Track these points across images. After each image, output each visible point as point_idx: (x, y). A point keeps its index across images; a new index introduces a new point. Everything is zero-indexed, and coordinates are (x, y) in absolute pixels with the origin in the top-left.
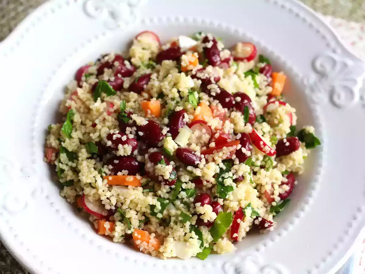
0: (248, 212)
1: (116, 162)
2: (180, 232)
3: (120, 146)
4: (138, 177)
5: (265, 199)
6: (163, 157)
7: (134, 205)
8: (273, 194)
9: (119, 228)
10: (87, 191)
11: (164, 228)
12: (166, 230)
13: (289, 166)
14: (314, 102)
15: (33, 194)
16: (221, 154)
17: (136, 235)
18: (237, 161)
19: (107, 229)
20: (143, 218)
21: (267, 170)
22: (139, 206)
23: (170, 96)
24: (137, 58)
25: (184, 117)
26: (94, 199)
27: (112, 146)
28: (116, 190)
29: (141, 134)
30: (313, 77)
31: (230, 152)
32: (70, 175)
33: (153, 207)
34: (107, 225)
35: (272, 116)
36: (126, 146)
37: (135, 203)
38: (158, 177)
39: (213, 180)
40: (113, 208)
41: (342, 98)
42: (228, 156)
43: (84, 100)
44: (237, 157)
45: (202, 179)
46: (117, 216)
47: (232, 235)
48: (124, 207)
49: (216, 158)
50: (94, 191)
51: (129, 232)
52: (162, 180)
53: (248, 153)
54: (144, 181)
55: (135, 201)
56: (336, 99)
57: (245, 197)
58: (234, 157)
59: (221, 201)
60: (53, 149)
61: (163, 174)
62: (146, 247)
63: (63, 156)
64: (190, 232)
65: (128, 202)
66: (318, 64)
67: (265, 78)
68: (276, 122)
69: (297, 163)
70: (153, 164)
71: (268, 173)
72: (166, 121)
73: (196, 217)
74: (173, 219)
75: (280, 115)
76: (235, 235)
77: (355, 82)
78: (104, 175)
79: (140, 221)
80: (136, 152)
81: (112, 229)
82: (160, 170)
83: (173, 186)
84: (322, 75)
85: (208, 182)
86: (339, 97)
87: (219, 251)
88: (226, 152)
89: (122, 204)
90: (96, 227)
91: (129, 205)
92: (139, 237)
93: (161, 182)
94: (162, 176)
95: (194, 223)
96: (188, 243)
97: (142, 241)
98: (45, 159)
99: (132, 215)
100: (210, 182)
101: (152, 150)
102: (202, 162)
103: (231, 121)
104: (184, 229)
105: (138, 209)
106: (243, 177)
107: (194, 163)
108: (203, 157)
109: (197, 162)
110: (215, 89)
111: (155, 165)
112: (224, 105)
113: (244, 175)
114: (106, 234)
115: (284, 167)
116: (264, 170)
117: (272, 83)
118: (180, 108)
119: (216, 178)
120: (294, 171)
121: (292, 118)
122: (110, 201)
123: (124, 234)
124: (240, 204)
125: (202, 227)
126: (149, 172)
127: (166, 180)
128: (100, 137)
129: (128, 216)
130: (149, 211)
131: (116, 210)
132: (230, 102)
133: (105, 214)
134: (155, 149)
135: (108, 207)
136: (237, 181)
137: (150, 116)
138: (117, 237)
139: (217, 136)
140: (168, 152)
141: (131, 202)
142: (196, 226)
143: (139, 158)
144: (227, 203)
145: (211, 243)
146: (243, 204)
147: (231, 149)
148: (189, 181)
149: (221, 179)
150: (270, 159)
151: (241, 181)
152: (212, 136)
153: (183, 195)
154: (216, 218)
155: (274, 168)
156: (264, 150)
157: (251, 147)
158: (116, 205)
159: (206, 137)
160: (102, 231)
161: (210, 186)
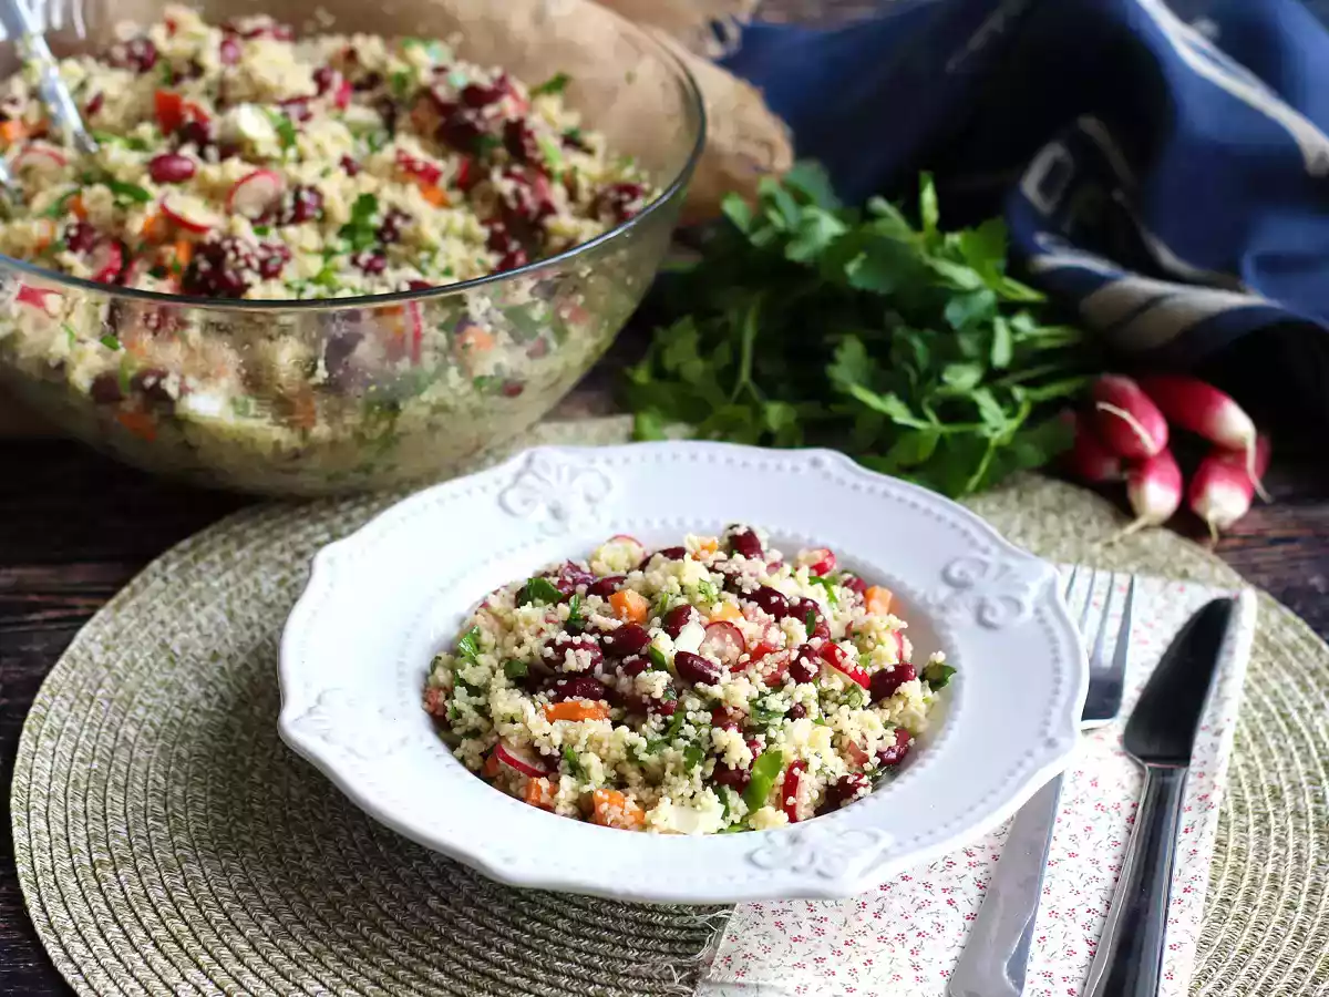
0: (814, 765)
1: (562, 683)
2: (683, 786)
3: (569, 652)
4: (604, 703)
5: (851, 758)
6: (649, 665)
7: (594, 743)
8: (866, 749)
9: (567, 783)
10: (506, 728)
11: (655, 789)
12: (656, 791)
13: (897, 712)
14: (948, 627)
15: (404, 742)
16: (760, 665)
17: (600, 794)
18: (793, 682)
19: (544, 791)
20: (614, 773)
21: (853, 709)
22: (606, 745)
23: (664, 589)
24: (603, 562)
25: (689, 613)
26: (520, 741)
27: (554, 658)
28: (561, 724)
29: (609, 639)
30: (944, 592)
31: (779, 664)
32: (473, 719)
33: (630, 749)
34: (544, 783)
35: (862, 637)
36: (580, 651)
37: (596, 740)
38: (641, 698)
39: (745, 705)
40: (556, 753)
41: (999, 613)
42: (775, 670)
43: (501, 614)
44: (791, 676)
45: (724, 704)
46: (563, 763)
47: (785, 800)
48: (578, 748)
49: (752, 673)
50: (518, 726)
51: (586, 789)
52: (649, 703)
53: (813, 669)
54: (615, 712)
55: (596, 737)
56: (988, 616)
57: (808, 740)
58: (786, 675)
59: (761, 738)
60: (441, 688)
61: (652, 689)
62: (619, 816)
63: (460, 691)
64: (704, 789)
65: (583, 741)
66: (954, 573)
67: (851, 593)
68: (870, 644)
69: (912, 708)
70: (631, 678)
71: (855, 714)
72: (657, 620)
73: (713, 761)
74: (670, 767)
75: (877, 632)
76: (791, 800)
77: (1025, 589)
78: (537, 704)
79: (608, 779)
80: (599, 667)
81: (554, 792)
82: (644, 682)
83: (670, 718)
84: (960, 586)
85: (735, 708)
86: (994, 612)
87: (760, 825)
88: (769, 664)
89: (573, 745)
90: (522, 792)
91: (586, 746)
92: (606, 797)
93: (646, 706)
94: (650, 694)
95: (710, 772)
96: (698, 807)
97: (611, 803)
98: (426, 705)
99: (591, 761)
100: (741, 708)
101: (629, 659)
102: (726, 677)
103: (781, 629)
104: (692, 784)
105: (603, 751)
106: (805, 708)
107: (709, 676)
108: (726, 668)
109: (714, 674)
110: (749, 584)
111: (635, 676)
112: (768, 608)
113: (806, 705)
114: (543, 800)
115: (887, 714)
116: (845, 708)
117: (865, 603)
118: (682, 601)
119: (752, 702)
120: (908, 726)
121: (901, 644)
122: (551, 740)
123: (576, 797)
124: (798, 751)
125: (726, 788)
126: (624, 694)
127: (656, 702)
128: (530, 654)
129: (583, 762)
130: (624, 757)
131: (560, 757)
132: (780, 604)
133: (540, 768)
134: (636, 657)
135: (545, 751)
136: (792, 714)
137: (625, 620)
138: (562, 803)
139: (753, 646)
140: (659, 657)
141: (590, 741)
142: (715, 783)
143: (606, 678)
144: (773, 748)
145: (745, 818)
146: (806, 753)
147: (780, 656)
148: (700, 709)
149: (759, 703)
150: (856, 691)
151: (801, 716)
152: (744, 650)
153: (690, 730)
154: (752, 761)
155: (864, 708)
156: (843, 665)
157: (819, 660)
158: (561, 746)
159: (733, 650)
160: (533, 796)
161: (740, 715)
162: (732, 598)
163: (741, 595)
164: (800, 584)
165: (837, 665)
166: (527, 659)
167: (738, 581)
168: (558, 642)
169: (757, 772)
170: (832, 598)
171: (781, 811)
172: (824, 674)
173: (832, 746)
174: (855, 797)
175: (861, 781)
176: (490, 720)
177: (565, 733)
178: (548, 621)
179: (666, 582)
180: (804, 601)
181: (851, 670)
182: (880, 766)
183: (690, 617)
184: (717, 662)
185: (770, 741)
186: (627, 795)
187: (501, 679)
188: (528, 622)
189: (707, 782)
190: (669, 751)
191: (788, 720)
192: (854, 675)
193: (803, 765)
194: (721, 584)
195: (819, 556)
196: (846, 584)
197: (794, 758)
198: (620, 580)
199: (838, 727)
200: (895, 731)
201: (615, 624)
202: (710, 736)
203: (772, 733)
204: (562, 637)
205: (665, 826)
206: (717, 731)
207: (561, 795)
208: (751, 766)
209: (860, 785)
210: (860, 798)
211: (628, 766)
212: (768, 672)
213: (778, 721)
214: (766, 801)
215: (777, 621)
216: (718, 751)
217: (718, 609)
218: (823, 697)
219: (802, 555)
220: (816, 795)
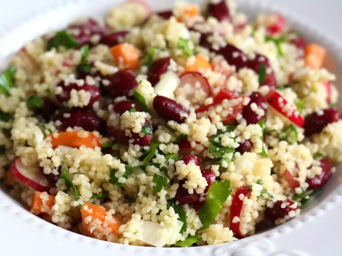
0: (256, 190)
1: (67, 115)
3: (74, 92)
4: (96, 133)
5: (286, 183)
6: (133, 105)
8: (297, 176)
9: (61, 198)
10: (21, 150)
11: (130, 206)
12: (131, 207)
13: (323, 146)
16: (219, 109)
17: (86, 208)
18: (244, 123)
19: (44, 202)
20: (100, 190)
21: (290, 143)
22: (94, 169)
23: (153, 44)
24: (116, 19)
25: (169, 64)
26: (29, 161)
27: (63, 95)
28: (61, 149)
29: (106, 82)
33: (113, 171)
34: (44, 197)
36: (82, 92)
37: (87, 165)
38: (124, 132)
39: (205, 140)
40: (56, 172)
42: (231, 113)
44: (243, 117)
45: (189, 139)
46: (60, 182)
47: (232, 219)
48: (72, 170)
49: (213, 114)
50: (29, 150)
51: (76, 204)
52: (131, 136)
53: (260, 112)
54: (104, 142)
55: (88, 162)
57: (253, 170)
58: (239, 117)
59: (215, 168)
61: (133, 125)
62: (99, 227)
64: (168, 209)
65: (77, 164)
67: (295, 49)
68: (306, 91)
69: (335, 143)
70: (118, 114)
71: (291, 148)
72: (145, 69)
73: (176, 187)
74: (142, 189)
75: (312, 82)
76: (236, 219)
78: (47, 132)
79: (94, 195)
80: (96, 105)
81: (52, 203)
82: (127, 119)
83: (146, 148)
85: (198, 143)
87: (210, 240)
88: (226, 107)
89: (69, 167)
90: (29, 202)
91: (79, 168)
92: (91, 211)
93: (128, 138)
94: (131, 129)
95: (173, 195)
96: (162, 223)
97: (94, 217)
99: (82, 181)
100: (202, 143)
101: (119, 99)
102: (192, 118)
103: (239, 78)
104: (158, 203)
105: (92, 174)
106: (252, 144)
107: (178, 116)
108: (193, 110)
109: (183, 115)
110: (218, 42)
111: (121, 115)
112: (231, 61)
113: (253, 141)
114: (43, 210)
115: (316, 148)
116: (284, 144)
117: (304, 57)
118: (165, 54)
119: (211, 137)
120: (332, 156)
121: (329, 91)
122: (52, 162)
123: (68, 209)
124: (245, 179)
125: (186, 206)
126: (112, 127)
127: (136, 136)
128: (48, 91)
129: (75, 181)
130: (108, 178)
131: (59, 176)
132: (239, 58)
133: (43, 183)
134: (124, 98)
135: (47, 171)
136: (242, 149)
137: (121, 67)
138: (57, 213)
139: (216, 91)
140: (141, 100)
141: (82, 164)
142: (177, 203)
143: (101, 113)
144: (225, 175)
145: (199, 232)
146: (251, 180)
147: (235, 102)
148: (170, 142)
149: (216, 140)
150: (293, 129)
151: (249, 150)
152: (210, 94)
153: (160, 159)
154: (207, 188)
155: (299, 143)
156: (284, 110)
157: (265, 105)
158: (60, 167)
159: (200, 94)
160: (36, 206)
161: (200, 148)
162: (204, 52)
163: (211, 50)
164: (257, 41)
165: (279, 110)
166: (44, 94)
167: (210, 39)
168: (67, 83)
169: (211, 196)
170: (280, 54)
171: (228, 229)
172: (269, 117)
173: (272, 173)
174: (287, 217)
175: (292, 206)
176: (12, 141)
177: (64, 157)
178: (65, 64)
179: (155, 39)
180: (258, 56)
181: (290, 114)
182: (308, 189)
183: (170, 67)
184: (186, 104)
185: (223, 170)
186: (108, 209)
187: (23, 109)
188: (50, 64)
189: (171, 202)
190: (143, 177)
191: (238, 154)
192: (292, 118)
193: (247, 191)
194: (197, 40)
195: (273, 20)
196: (293, 42)
197: (241, 184)
198: (124, 34)
199: (276, 158)
200: (322, 161)
201: (112, 70)
202: (175, 166)
203: (225, 164)
204: (70, 79)
205: (134, 238)
206: (181, 163)
207: (56, 207)
208: (206, 191)
209: (291, 209)
210: (291, 219)
211: (111, 186)
212: (225, 114)
213: (230, 155)
214: (217, 219)
215: (237, 70)
216: (180, 178)
217: (192, 61)
218: (267, 134)
219: (261, 18)
220: (256, 215)
